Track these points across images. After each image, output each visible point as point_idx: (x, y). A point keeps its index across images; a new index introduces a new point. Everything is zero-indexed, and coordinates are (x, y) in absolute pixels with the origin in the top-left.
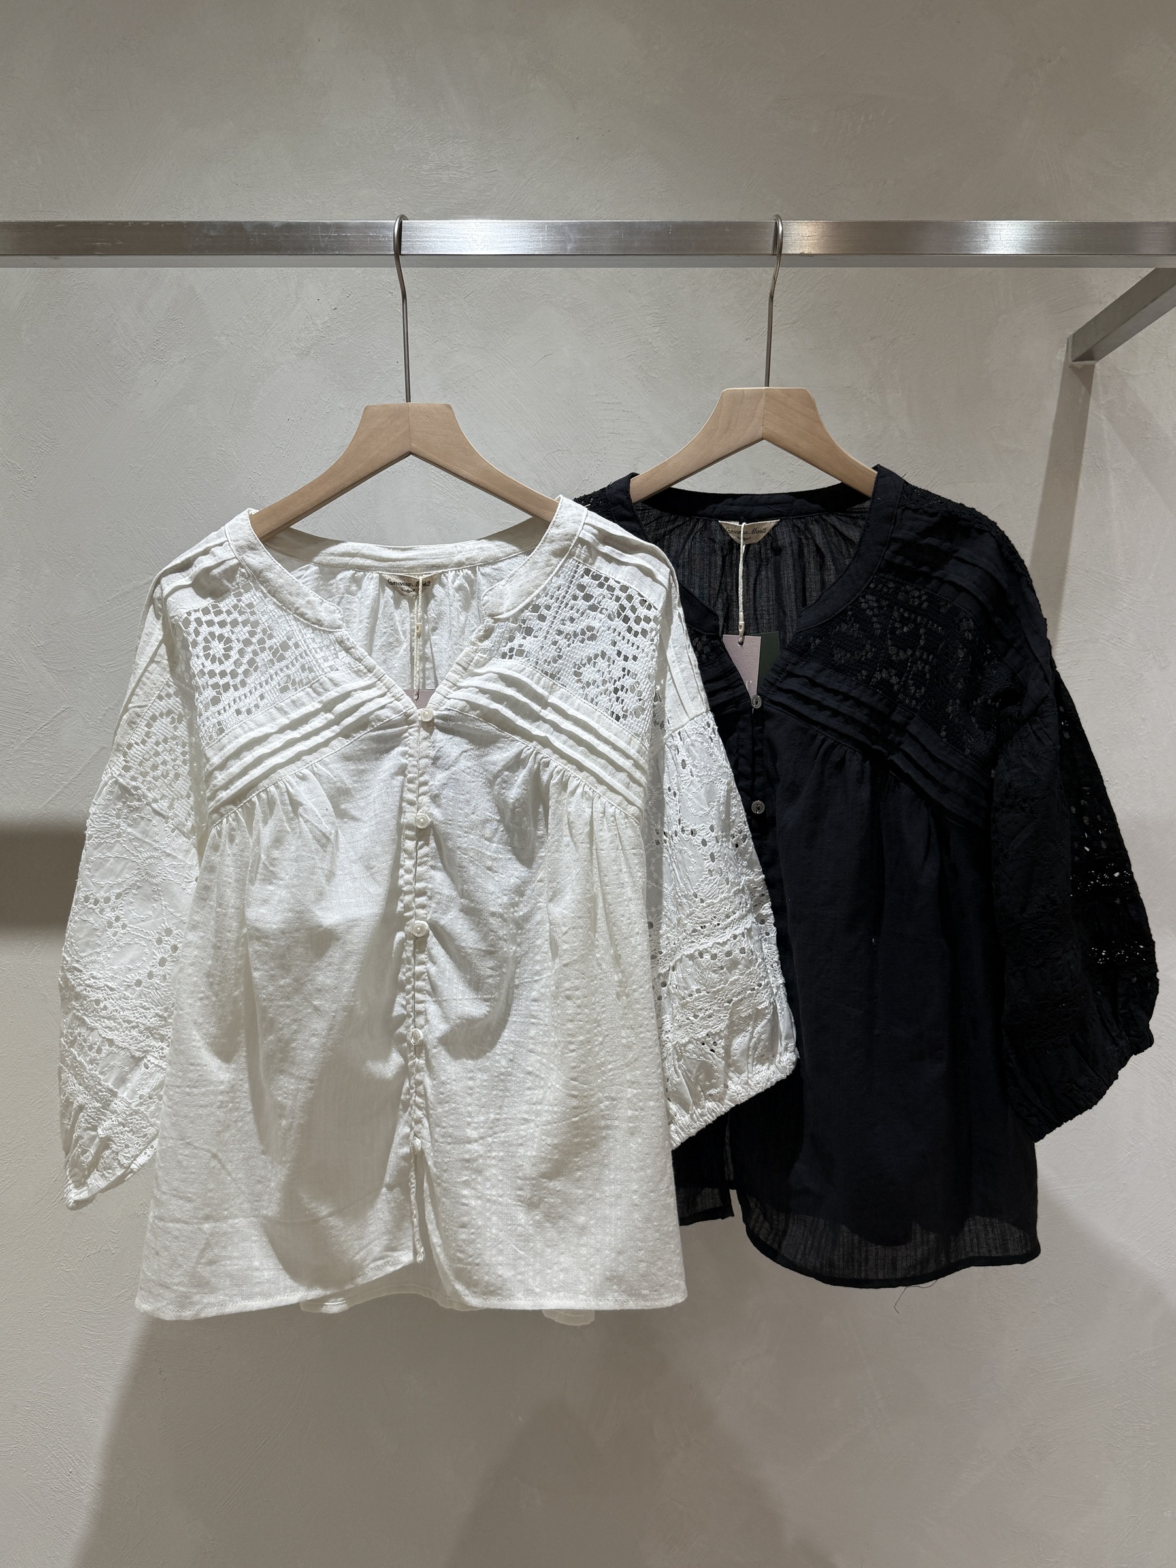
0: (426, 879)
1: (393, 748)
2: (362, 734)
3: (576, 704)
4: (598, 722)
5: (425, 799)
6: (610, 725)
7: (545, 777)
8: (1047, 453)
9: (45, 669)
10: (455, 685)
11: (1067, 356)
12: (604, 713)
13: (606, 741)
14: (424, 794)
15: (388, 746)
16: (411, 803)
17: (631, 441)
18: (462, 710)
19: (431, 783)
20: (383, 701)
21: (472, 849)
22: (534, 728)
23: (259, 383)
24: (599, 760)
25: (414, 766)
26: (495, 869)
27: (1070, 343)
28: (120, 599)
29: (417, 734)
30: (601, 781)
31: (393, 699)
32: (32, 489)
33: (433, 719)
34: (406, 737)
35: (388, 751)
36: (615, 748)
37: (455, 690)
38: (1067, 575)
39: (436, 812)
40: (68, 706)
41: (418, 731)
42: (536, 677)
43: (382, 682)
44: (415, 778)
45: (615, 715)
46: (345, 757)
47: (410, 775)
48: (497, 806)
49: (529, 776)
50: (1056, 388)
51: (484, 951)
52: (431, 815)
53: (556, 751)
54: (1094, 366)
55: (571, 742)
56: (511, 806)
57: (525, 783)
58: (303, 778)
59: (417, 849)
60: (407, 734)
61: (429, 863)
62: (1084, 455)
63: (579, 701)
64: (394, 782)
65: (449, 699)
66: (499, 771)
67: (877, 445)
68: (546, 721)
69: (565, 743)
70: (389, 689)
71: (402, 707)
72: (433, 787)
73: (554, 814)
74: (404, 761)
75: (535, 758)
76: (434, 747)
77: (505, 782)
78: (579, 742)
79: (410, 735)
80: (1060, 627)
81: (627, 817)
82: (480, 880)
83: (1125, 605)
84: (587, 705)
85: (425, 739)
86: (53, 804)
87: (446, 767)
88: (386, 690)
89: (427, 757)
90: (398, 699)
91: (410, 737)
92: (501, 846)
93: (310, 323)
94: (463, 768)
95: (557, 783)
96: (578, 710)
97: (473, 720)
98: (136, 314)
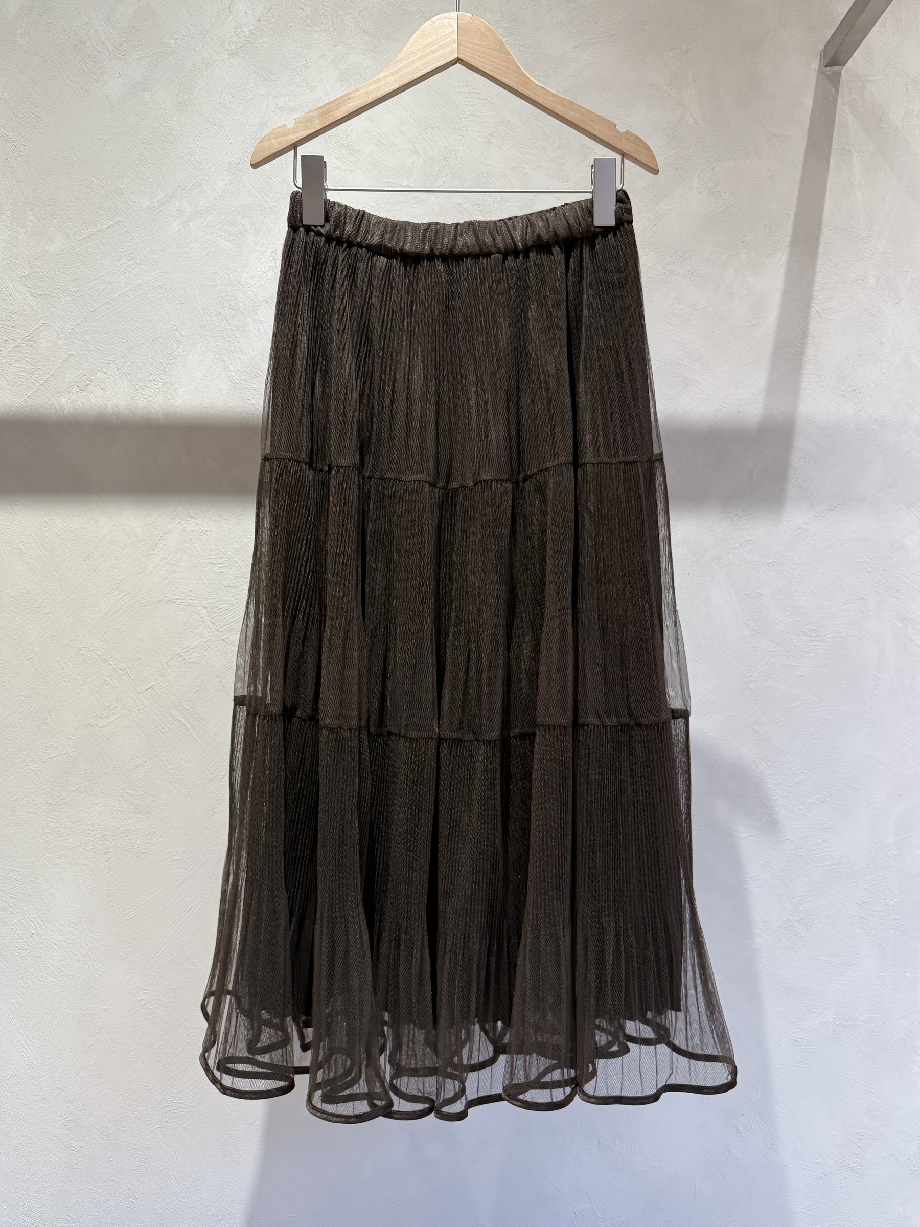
8: (806, 138)
9: (28, 292)
11: (820, 66)
17: (486, 121)
23: (199, 76)
27: (823, 54)
28: (88, 239)
32: (21, 154)
38: (822, 231)
40: (45, 322)
50: (812, 89)
54: (840, 73)
62: (834, 140)
67: (676, 129)
80: (817, 271)
83: (867, 255)
86: (30, 399)
93: (240, 30)
98: (105, 23)
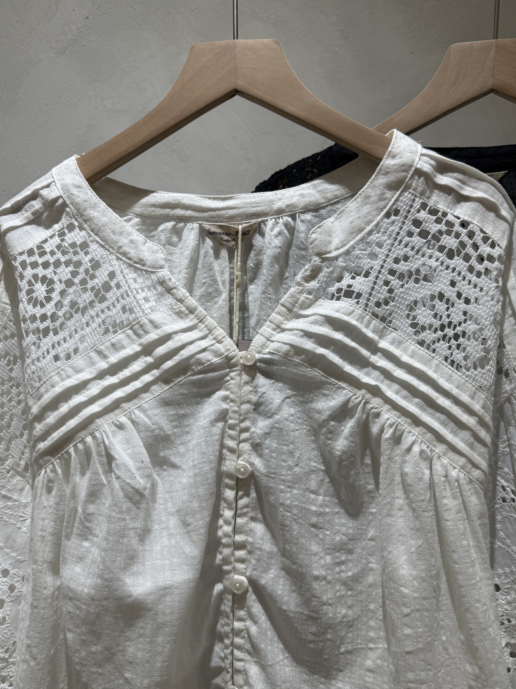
0: (246, 532)
1: (214, 392)
2: (182, 379)
3: (410, 350)
4: (435, 372)
5: (246, 447)
6: (451, 376)
7: (375, 429)
10: (278, 327)
12: (443, 362)
13: (446, 394)
14: (245, 441)
15: (209, 389)
16: (232, 451)
18: (286, 355)
19: (253, 430)
20: (204, 344)
21: (296, 506)
22: (362, 375)
24: (438, 415)
25: (235, 412)
26: (321, 526)
29: (238, 378)
30: (440, 438)
31: (214, 341)
33: (255, 363)
34: (228, 381)
35: (209, 395)
36: (457, 402)
37: (278, 333)
39: (257, 462)
41: (240, 375)
42: (365, 320)
43: (203, 323)
44: (236, 425)
45: (455, 365)
46: (165, 402)
47: (231, 422)
48: (322, 455)
49: (358, 427)
51: (306, 615)
52: (252, 464)
53: (388, 401)
55: (405, 392)
56: (337, 459)
57: (352, 434)
58: (121, 427)
59: (236, 499)
60: (228, 378)
61: (250, 515)
63: (414, 347)
64: (214, 429)
65: (273, 342)
66: (324, 421)
68: (375, 367)
69: (397, 393)
70: (210, 331)
71: (223, 350)
72: (255, 435)
73: (386, 473)
74: (225, 406)
75: (364, 408)
76: (256, 392)
77: (331, 432)
78: (414, 392)
79: (232, 378)
81: (471, 481)
82: (303, 541)
84: (422, 351)
85: (247, 383)
87: (269, 415)
88: (208, 332)
89: (248, 402)
90: (220, 342)
91: (232, 381)
92: (327, 498)
94: (286, 416)
95: (390, 438)
96: (412, 357)
97: (298, 365)
